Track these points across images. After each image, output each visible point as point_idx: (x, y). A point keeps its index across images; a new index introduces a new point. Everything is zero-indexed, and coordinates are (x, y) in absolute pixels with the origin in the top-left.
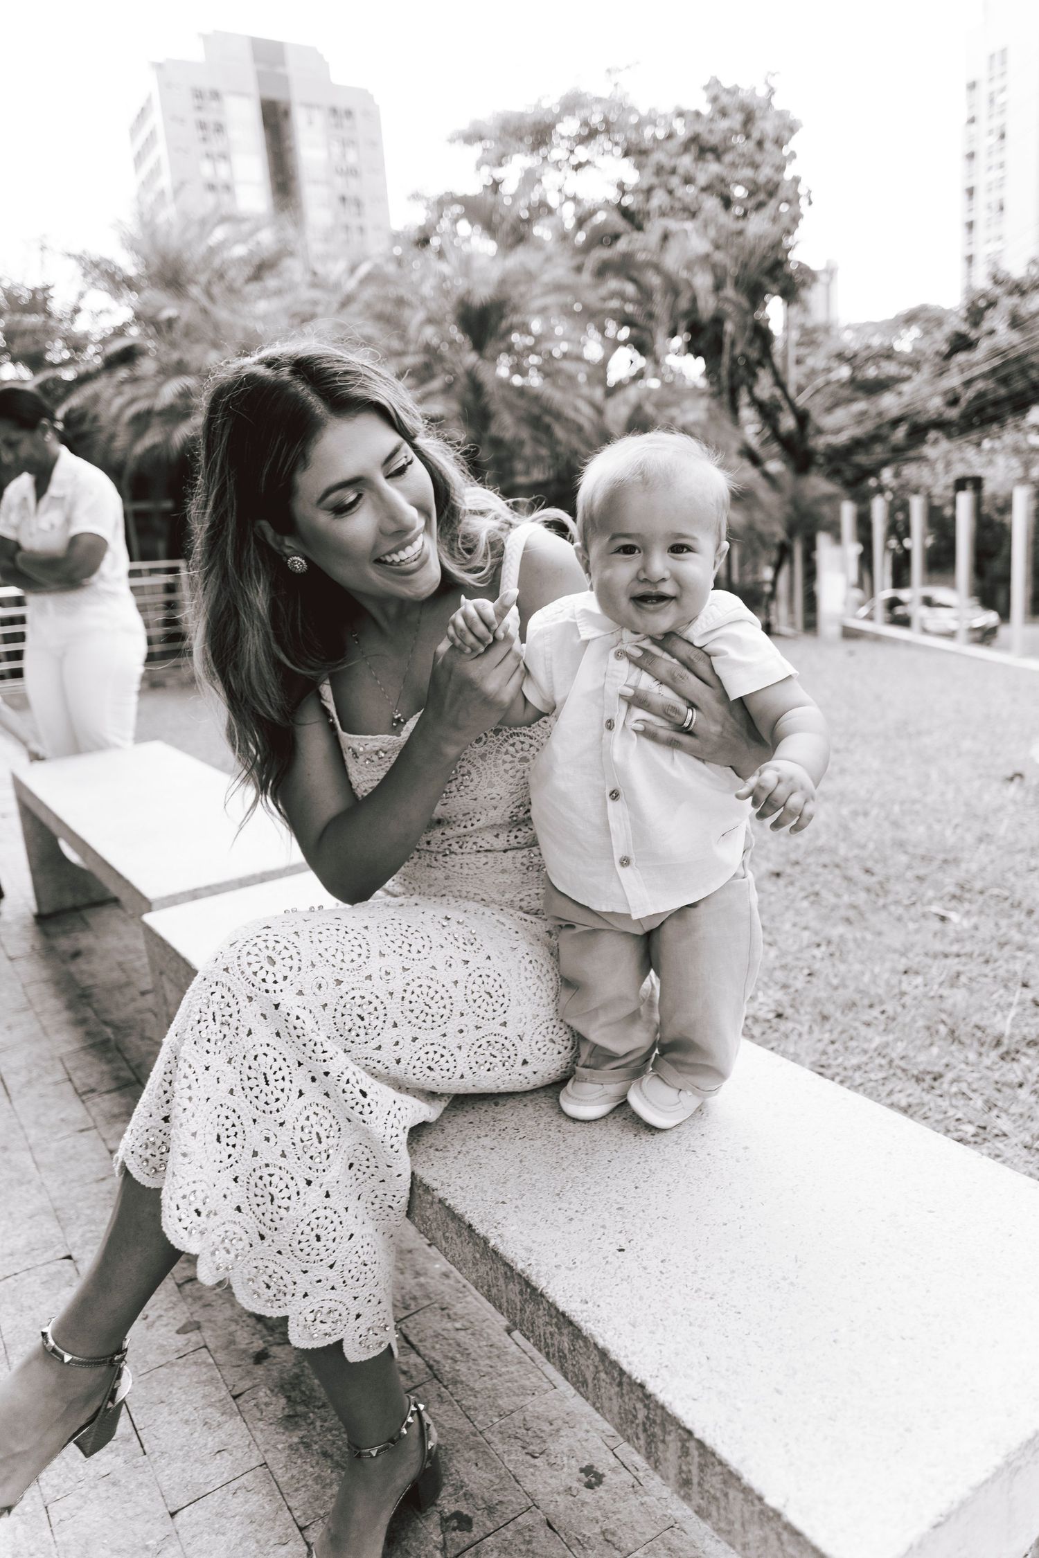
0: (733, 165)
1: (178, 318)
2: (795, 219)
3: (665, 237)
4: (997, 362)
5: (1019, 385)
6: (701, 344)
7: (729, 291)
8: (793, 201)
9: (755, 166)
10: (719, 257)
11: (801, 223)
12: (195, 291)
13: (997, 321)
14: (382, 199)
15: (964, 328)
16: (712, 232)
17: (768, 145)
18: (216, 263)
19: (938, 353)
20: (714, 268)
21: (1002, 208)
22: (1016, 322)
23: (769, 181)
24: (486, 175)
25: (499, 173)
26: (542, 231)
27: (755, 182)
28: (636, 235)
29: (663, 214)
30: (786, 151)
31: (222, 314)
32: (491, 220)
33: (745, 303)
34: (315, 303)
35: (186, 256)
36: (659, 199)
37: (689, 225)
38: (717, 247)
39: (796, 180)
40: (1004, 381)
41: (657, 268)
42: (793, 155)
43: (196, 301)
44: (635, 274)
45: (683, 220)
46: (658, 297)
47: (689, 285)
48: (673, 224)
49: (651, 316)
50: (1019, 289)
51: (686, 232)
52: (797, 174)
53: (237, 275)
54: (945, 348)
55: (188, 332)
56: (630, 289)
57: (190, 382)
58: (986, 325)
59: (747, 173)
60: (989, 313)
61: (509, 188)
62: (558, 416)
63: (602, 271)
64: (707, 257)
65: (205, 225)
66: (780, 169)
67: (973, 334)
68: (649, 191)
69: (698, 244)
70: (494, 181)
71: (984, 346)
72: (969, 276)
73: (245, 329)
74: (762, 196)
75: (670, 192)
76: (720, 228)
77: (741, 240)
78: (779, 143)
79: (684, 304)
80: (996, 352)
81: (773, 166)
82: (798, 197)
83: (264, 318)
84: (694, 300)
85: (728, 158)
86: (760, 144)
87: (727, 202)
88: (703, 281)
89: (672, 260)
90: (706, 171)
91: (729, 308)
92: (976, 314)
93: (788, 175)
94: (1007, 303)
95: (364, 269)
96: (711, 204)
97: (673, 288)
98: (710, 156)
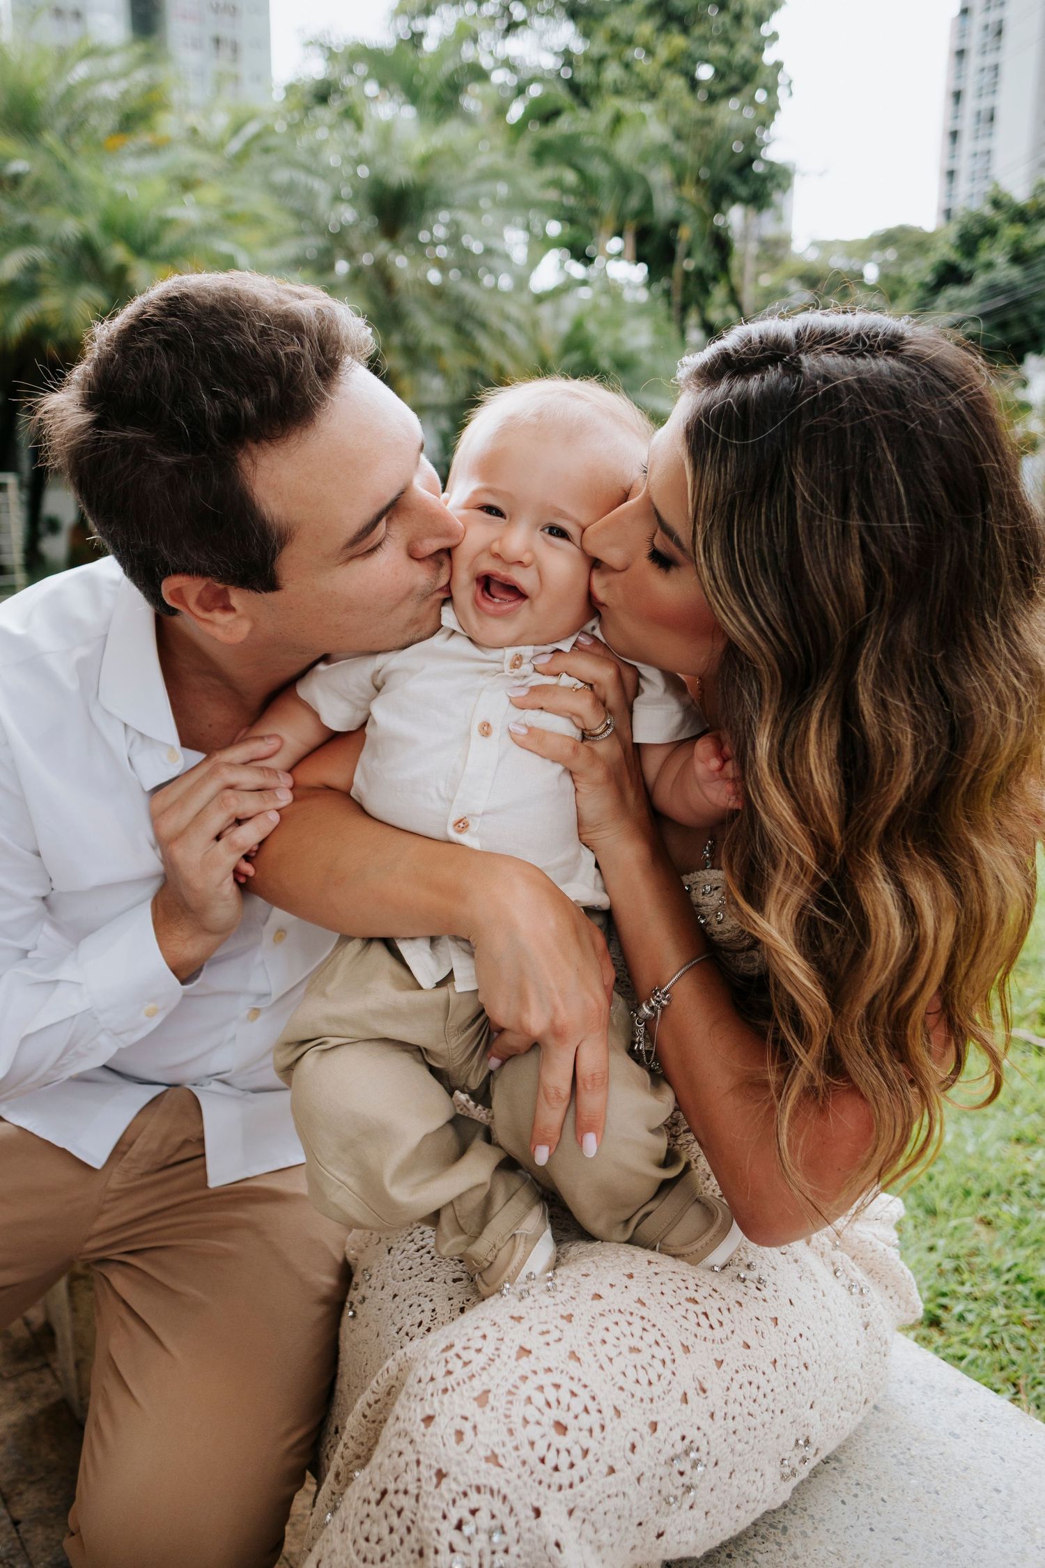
0: (705, 40)
1: (29, 173)
2: (772, 109)
3: (618, 119)
4: (1000, 302)
5: (1018, 332)
6: (647, 250)
7: (690, 192)
8: (771, 90)
9: (731, 45)
10: (680, 148)
11: (777, 116)
12: (50, 138)
13: (996, 254)
14: (263, 44)
15: (954, 256)
16: (675, 119)
17: (748, 22)
18: (78, 104)
19: (923, 285)
20: (675, 161)
21: (992, 119)
22: (1019, 257)
23: (746, 63)
24: (403, 27)
25: (419, 25)
26: (473, 100)
27: (729, 64)
28: (583, 114)
29: (618, 91)
30: (766, 30)
31: (84, 171)
32: (412, 80)
33: (706, 208)
34: (194, 166)
35: (40, 94)
36: (612, 72)
37: (648, 108)
38: (679, 136)
39: (778, 66)
40: (1003, 326)
41: (607, 157)
42: (775, 37)
43: (50, 152)
44: (580, 161)
45: (640, 100)
46: (605, 191)
47: (643, 180)
48: (627, 106)
49: (594, 212)
50: (1021, 216)
51: (643, 118)
52: (780, 59)
53: (103, 123)
54: (929, 278)
55: (38, 187)
56: (570, 177)
57: (39, 254)
58: (984, 255)
59: (719, 50)
60: (985, 243)
61: (429, 44)
62: (483, 325)
63: (542, 153)
64: (664, 148)
65: (63, 59)
66: (759, 50)
67: (965, 266)
68: (599, 62)
69: (657, 131)
70: (414, 34)
71: (981, 280)
72: (950, 195)
73: (112, 194)
74: (734, 80)
75: (627, 66)
76: (684, 113)
77: (706, 131)
78: (760, 19)
79: (634, 202)
80: (993, 290)
81: (751, 45)
82: (776, 85)
83: (137, 178)
84: (648, 199)
85: (698, 31)
86: (738, 18)
87: (694, 84)
88: (660, 176)
89: (624, 148)
90: (669, 44)
91: (688, 211)
92: (970, 242)
93: (769, 57)
94: (1010, 232)
95: (251, 129)
96: (676, 84)
97: (625, 182)
98: (675, 28)
